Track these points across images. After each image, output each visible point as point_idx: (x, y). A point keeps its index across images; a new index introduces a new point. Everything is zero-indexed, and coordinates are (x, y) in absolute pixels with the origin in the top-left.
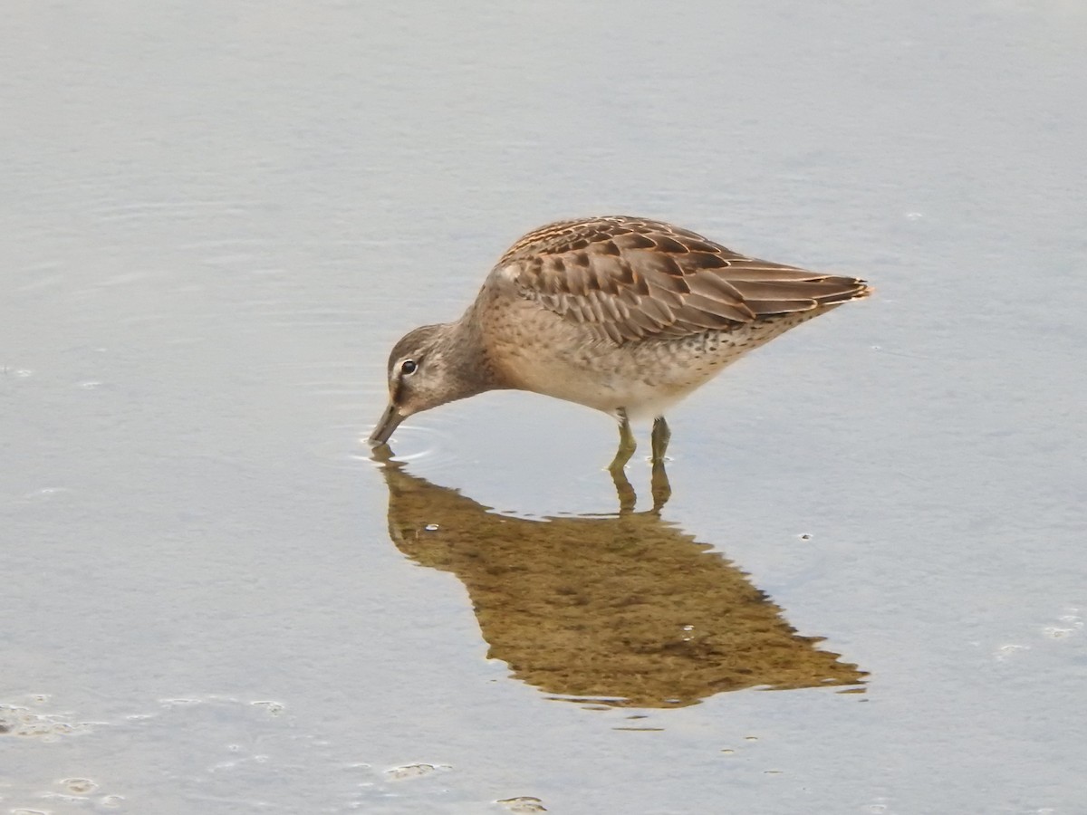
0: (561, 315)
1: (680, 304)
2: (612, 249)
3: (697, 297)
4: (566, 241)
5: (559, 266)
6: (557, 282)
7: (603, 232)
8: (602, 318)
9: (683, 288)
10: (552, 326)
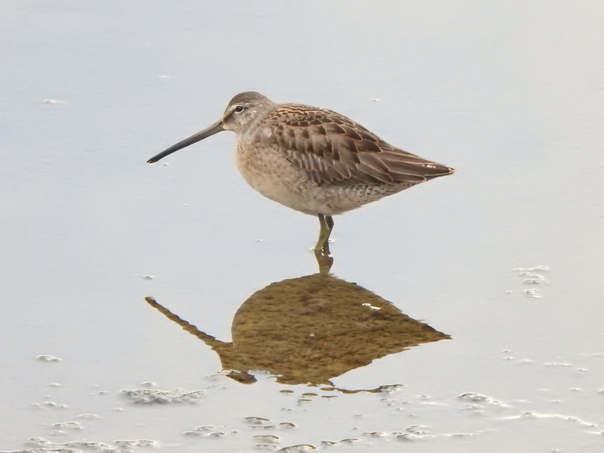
3: (364, 165)
7: (318, 119)
8: (312, 168)
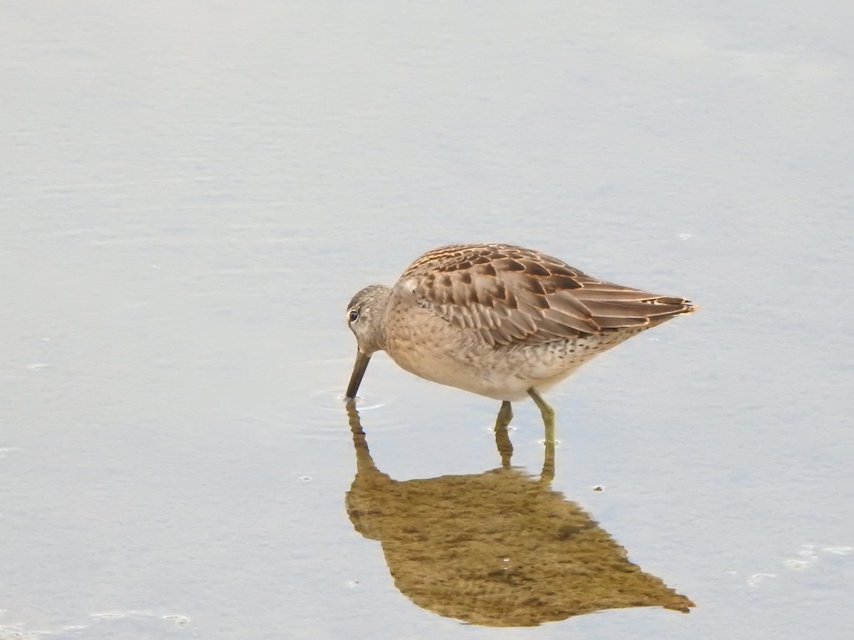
0: (448, 321)
1: (541, 316)
2: (490, 271)
3: (555, 312)
4: (455, 262)
5: (447, 282)
6: (445, 295)
7: (484, 256)
8: (479, 325)
9: (544, 305)
10: (441, 330)
